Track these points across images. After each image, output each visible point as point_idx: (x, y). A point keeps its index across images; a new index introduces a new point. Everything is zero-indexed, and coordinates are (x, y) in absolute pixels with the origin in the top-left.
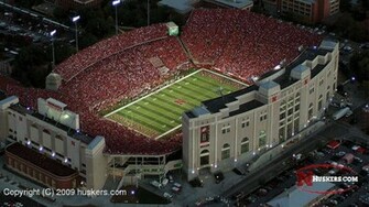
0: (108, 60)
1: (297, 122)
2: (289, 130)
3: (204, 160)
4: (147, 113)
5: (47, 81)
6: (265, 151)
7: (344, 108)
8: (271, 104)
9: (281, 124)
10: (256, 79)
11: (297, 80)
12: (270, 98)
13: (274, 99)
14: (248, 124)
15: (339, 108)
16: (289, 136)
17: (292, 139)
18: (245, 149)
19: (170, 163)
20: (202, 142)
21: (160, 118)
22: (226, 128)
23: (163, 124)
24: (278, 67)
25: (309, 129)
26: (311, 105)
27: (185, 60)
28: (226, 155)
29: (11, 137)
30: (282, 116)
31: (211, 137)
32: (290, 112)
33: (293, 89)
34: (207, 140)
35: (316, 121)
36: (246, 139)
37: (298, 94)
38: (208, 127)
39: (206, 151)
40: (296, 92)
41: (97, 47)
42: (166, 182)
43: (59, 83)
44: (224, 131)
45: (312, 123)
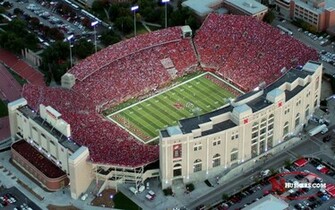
0: (123, 60)
1: (271, 139)
2: (262, 147)
3: (177, 173)
4: (146, 115)
5: (63, 81)
6: (237, 165)
7: (321, 124)
8: (242, 125)
9: (254, 141)
10: (233, 100)
11: (271, 103)
12: (241, 121)
13: (246, 121)
14: (219, 143)
15: (318, 124)
16: (262, 152)
17: (265, 154)
18: (217, 163)
19: (148, 171)
20: (174, 157)
21: (156, 122)
22: (198, 146)
23: (157, 127)
24: (257, 89)
25: (284, 144)
26: (286, 123)
27: (194, 62)
28: (198, 168)
29: (19, 134)
30: (255, 135)
31: (183, 154)
32: (263, 131)
33: (265, 112)
34: (180, 155)
35: (292, 137)
36: (217, 155)
37: (271, 116)
38: (180, 146)
39: (179, 165)
40: (269, 114)
41: (115, 48)
42: (142, 189)
43: (72, 83)
44: (196, 149)
45: (287, 139)
